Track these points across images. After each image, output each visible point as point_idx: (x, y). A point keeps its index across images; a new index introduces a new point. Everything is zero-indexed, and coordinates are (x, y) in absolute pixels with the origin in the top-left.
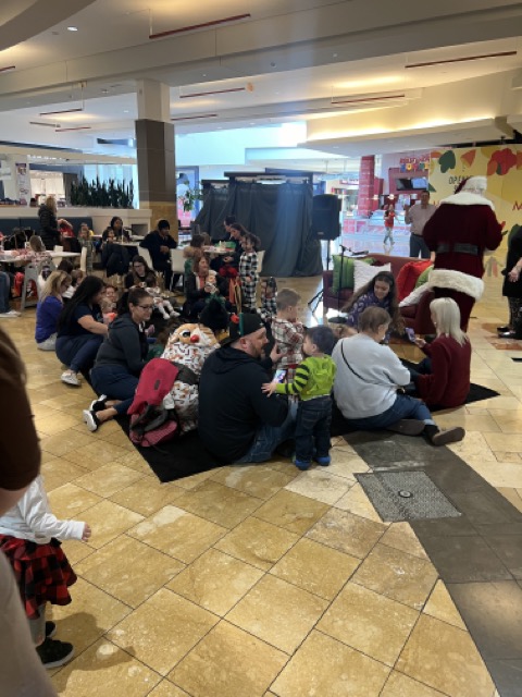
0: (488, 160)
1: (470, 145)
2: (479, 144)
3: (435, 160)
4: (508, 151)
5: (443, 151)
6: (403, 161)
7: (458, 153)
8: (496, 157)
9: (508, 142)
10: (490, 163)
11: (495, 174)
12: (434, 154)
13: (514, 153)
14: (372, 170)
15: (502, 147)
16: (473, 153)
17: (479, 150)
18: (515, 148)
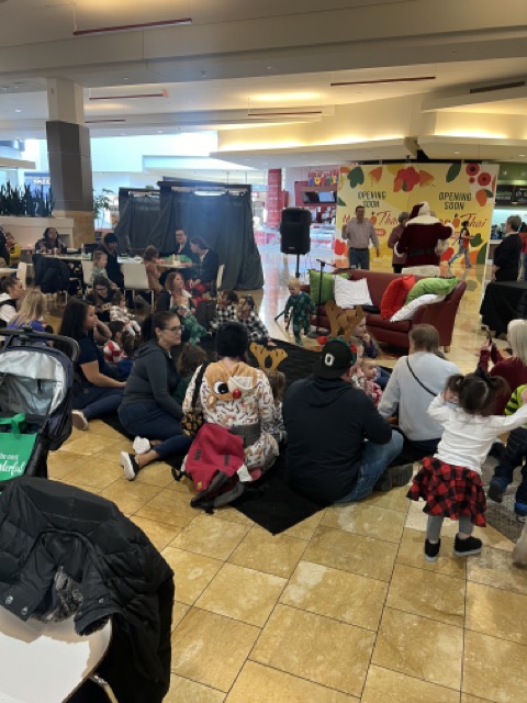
0: (393, 177)
1: (376, 162)
2: (385, 162)
3: (345, 175)
4: (411, 169)
5: (352, 167)
6: (312, 175)
7: (366, 169)
8: (401, 174)
9: (413, 161)
10: (396, 180)
11: (402, 191)
12: (343, 170)
13: (417, 170)
14: (280, 183)
15: (407, 166)
16: (380, 170)
17: (385, 166)
18: (418, 167)
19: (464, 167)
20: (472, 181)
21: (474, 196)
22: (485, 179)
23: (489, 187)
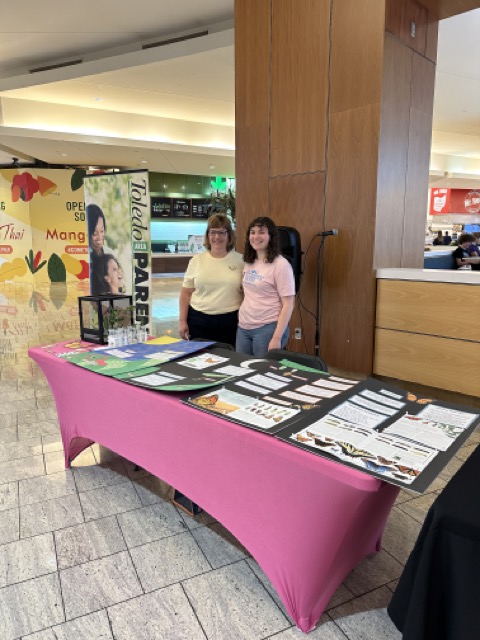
0: (10, 184)
8: (17, 180)
10: (13, 187)
11: (20, 200)
13: (35, 177)
15: (21, 171)
18: (35, 173)
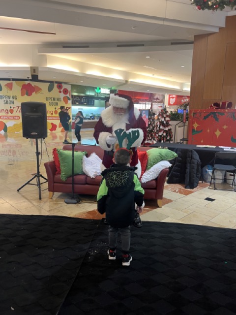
0: (21, 88)
1: (9, 79)
2: (13, 80)
7: (3, 83)
11: (26, 96)
15: (27, 83)
16: (12, 83)
17: (14, 82)
18: (34, 84)
19: (56, 85)
20: (60, 92)
21: (62, 99)
22: (66, 91)
23: (68, 95)
